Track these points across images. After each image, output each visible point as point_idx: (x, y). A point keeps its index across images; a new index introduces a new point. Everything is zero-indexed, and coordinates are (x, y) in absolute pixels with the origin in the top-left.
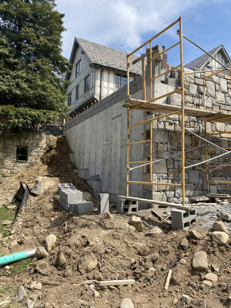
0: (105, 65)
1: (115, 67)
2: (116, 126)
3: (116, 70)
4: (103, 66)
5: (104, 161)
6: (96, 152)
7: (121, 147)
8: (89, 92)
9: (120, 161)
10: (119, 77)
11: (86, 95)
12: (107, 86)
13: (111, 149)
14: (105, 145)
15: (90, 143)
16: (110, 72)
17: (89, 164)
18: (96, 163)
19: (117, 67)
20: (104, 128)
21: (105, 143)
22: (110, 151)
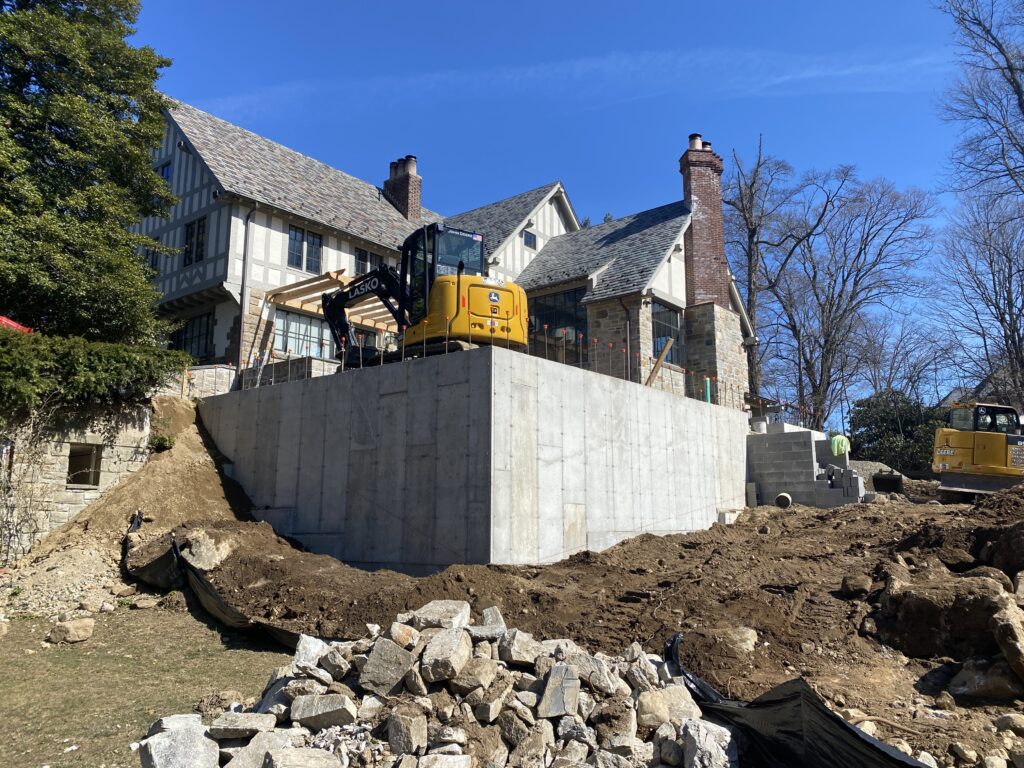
0: (259, 198)
1: (289, 209)
2: (391, 413)
3: (291, 217)
4: (254, 202)
5: (351, 490)
6: (323, 467)
7: (406, 460)
8: (201, 269)
9: (404, 489)
10: (298, 234)
11: (188, 274)
12: (262, 258)
13: (376, 463)
14: (355, 451)
15: (300, 444)
16: (273, 219)
17: (297, 494)
18: (322, 493)
19: (294, 209)
20: (352, 412)
21: (355, 446)
22: (374, 467)
